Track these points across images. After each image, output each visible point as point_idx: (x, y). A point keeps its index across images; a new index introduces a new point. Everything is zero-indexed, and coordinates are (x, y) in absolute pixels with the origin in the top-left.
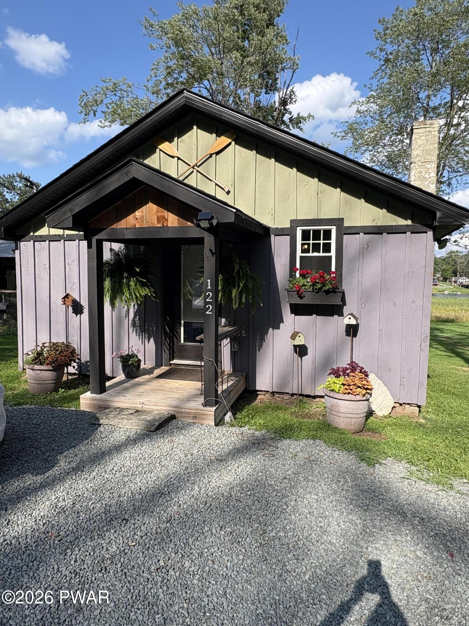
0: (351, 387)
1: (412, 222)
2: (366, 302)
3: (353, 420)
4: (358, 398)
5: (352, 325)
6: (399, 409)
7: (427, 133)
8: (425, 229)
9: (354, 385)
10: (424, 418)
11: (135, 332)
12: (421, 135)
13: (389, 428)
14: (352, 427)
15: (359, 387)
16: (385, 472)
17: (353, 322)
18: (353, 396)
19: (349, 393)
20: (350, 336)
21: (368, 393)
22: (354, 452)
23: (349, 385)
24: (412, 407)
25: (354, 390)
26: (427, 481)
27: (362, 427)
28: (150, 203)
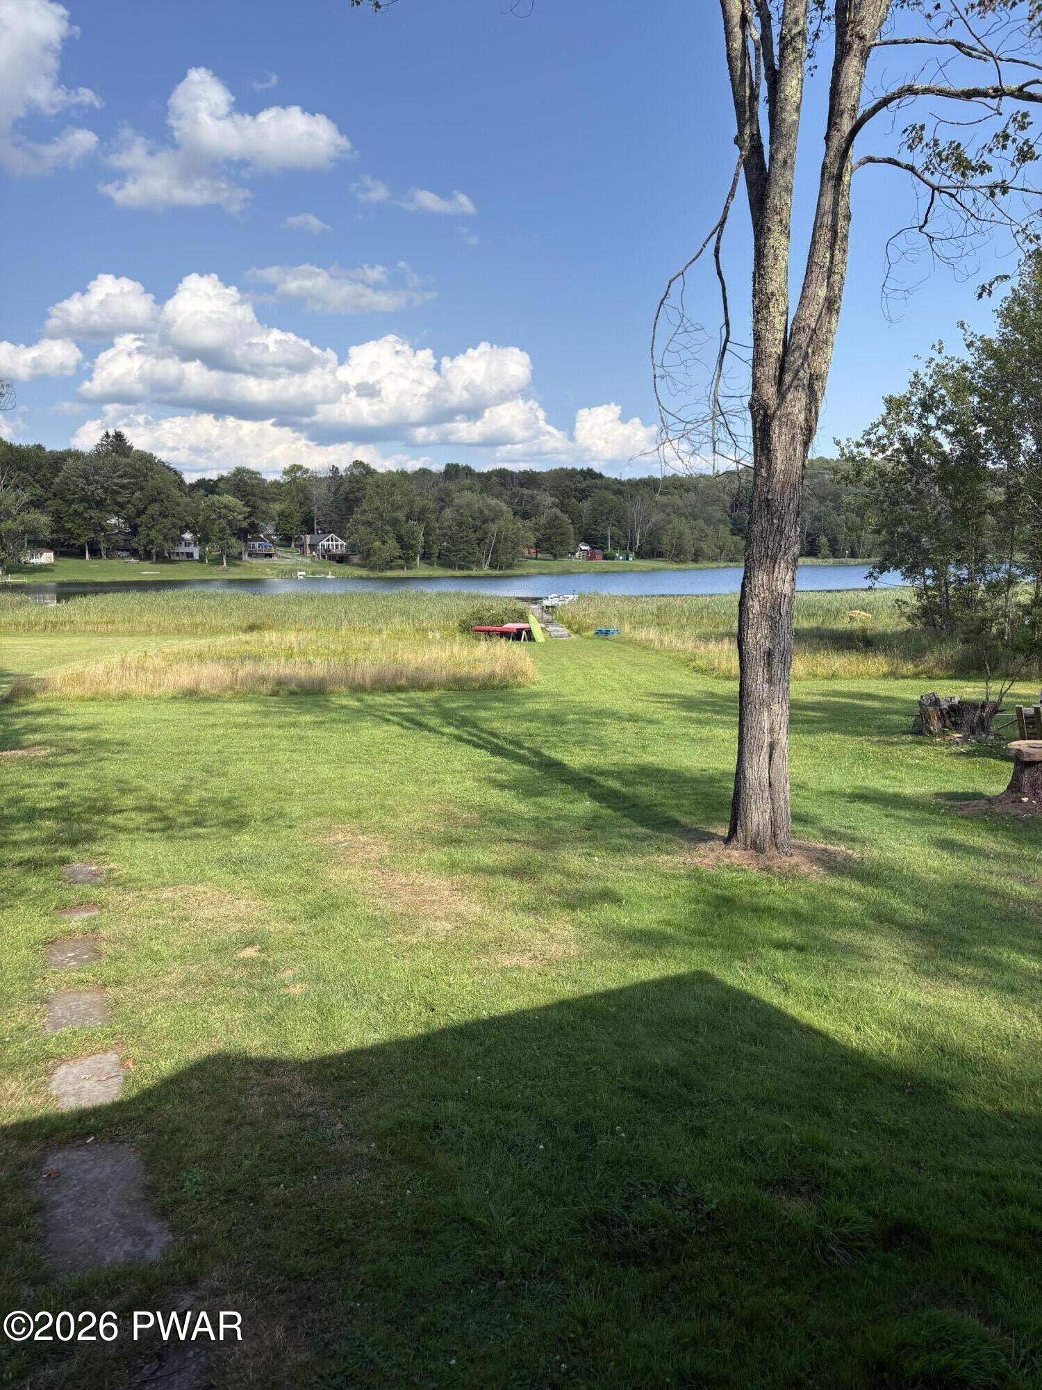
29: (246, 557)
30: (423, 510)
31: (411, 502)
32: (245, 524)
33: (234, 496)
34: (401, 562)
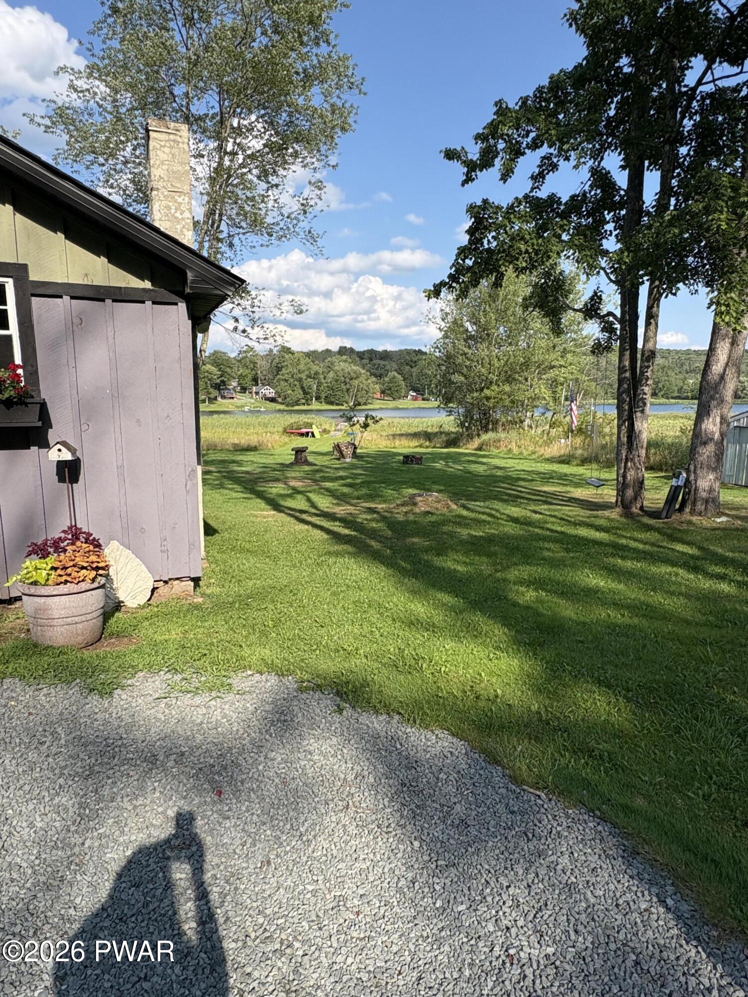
0: (69, 571)
1: (152, 285)
2: (88, 420)
3: (80, 626)
4: (84, 586)
5: (66, 461)
6: (163, 590)
7: (172, 143)
8: (174, 298)
9: (74, 566)
10: (203, 595)
12: (163, 143)
13: (146, 623)
14: (80, 639)
15: (83, 568)
16: (130, 699)
17: (67, 456)
18: (73, 585)
19: (66, 582)
20: (65, 482)
21: (101, 575)
22: (78, 681)
23: (65, 568)
24: (184, 583)
25: (74, 574)
26: (196, 692)
27: (98, 634)
29: (219, 399)
30: (316, 373)
31: (309, 369)
32: (218, 381)
33: (212, 365)
34: (304, 401)
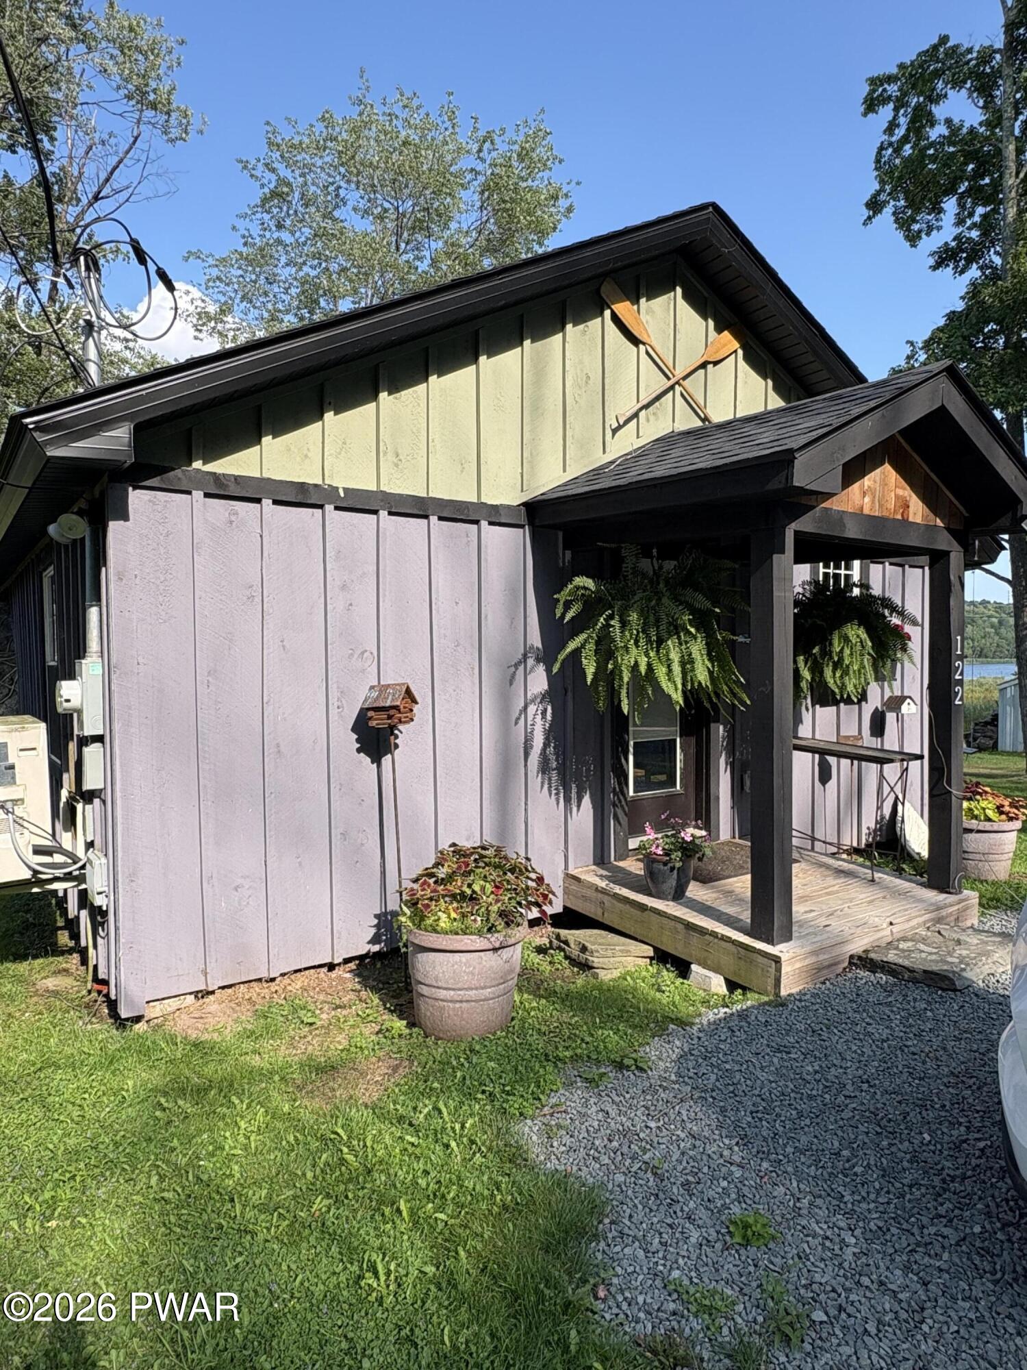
11: (546, 786)
28: (887, 464)
